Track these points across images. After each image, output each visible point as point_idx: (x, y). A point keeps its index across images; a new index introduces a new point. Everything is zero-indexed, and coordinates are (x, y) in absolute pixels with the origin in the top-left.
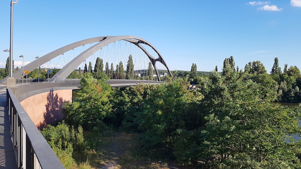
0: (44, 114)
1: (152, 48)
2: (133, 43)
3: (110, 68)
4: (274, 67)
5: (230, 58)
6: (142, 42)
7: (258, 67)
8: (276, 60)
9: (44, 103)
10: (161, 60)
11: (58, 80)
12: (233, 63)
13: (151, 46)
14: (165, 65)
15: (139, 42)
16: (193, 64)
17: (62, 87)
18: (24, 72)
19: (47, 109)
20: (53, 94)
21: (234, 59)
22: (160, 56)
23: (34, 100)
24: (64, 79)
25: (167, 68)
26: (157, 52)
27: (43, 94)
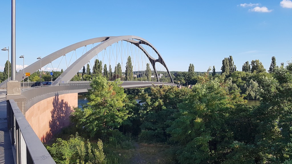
0: (50, 123)
1: (153, 48)
2: (133, 43)
3: (108, 70)
4: (271, 66)
5: (229, 58)
6: (144, 43)
7: (257, 66)
8: (273, 59)
9: (49, 110)
10: (161, 60)
11: (62, 83)
12: (233, 62)
13: (152, 47)
14: (165, 66)
15: (140, 43)
16: (190, 64)
17: (68, 91)
18: (25, 75)
19: (53, 117)
20: (58, 99)
21: (233, 58)
22: (160, 57)
23: (39, 107)
24: (68, 81)
25: (167, 69)
26: (157, 53)
27: (49, 99)
